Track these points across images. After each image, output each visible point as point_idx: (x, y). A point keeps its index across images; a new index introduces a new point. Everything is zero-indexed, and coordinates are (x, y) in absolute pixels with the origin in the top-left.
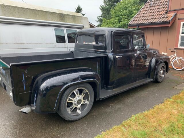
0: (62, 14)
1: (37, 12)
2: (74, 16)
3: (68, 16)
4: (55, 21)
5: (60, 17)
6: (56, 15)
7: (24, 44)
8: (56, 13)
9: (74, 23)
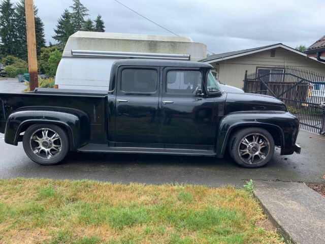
0: (152, 41)
1: (116, 42)
2: (173, 42)
3: (162, 44)
4: (140, 52)
5: (149, 46)
6: (144, 43)
7: (94, 80)
8: (144, 41)
9: (173, 53)
